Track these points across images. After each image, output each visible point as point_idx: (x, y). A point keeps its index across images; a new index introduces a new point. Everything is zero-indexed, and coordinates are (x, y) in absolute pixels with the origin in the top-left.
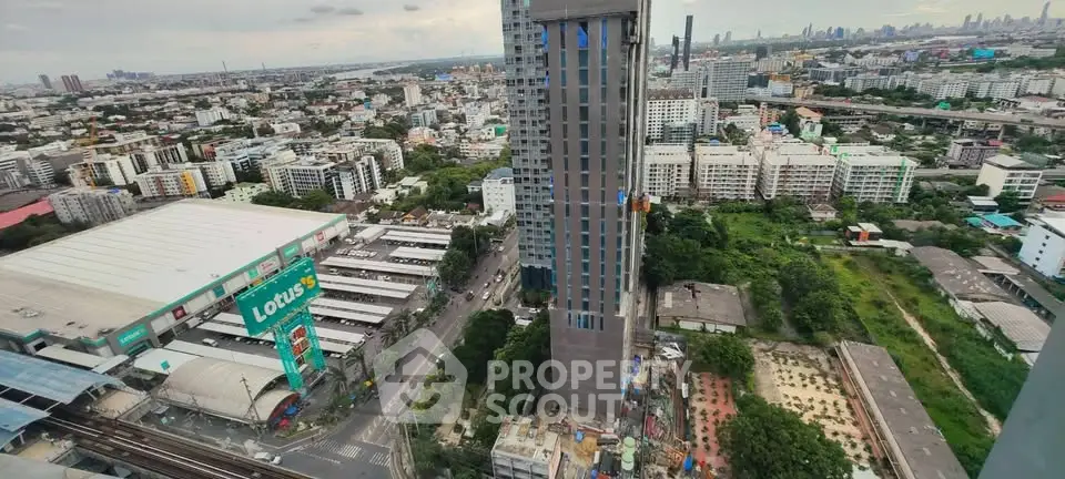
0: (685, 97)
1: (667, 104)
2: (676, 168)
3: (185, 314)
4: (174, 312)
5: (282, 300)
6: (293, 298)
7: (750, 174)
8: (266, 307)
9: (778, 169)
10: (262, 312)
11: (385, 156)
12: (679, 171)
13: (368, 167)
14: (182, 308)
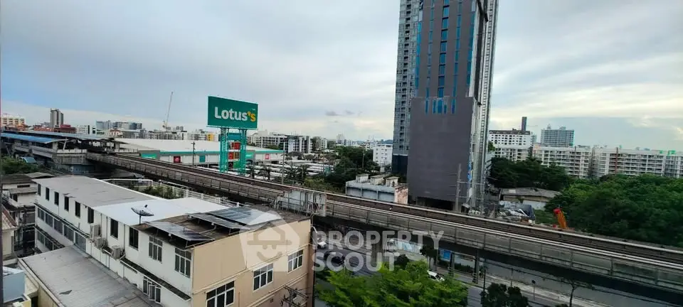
0: (522, 134)
1: (508, 137)
2: (517, 152)
3: (180, 162)
4: (175, 157)
5: (233, 115)
6: (240, 119)
7: (582, 159)
8: (223, 112)
9: (608, 157)
10: (220, 114)
11: (317, 141)
12: (519, 154)
13: (306, 141)
14: (180, 157)
